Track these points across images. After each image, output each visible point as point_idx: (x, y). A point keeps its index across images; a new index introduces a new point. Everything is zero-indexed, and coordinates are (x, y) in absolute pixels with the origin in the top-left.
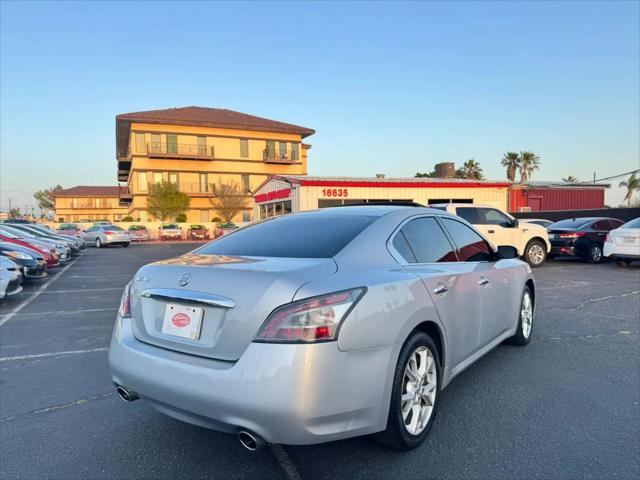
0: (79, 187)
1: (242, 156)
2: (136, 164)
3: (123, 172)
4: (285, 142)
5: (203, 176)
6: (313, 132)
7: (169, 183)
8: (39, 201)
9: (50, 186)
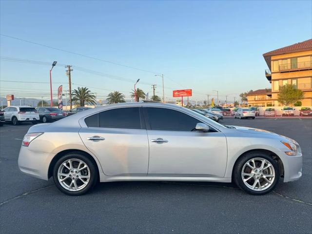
7: (291, 85)
8: (241, 98)
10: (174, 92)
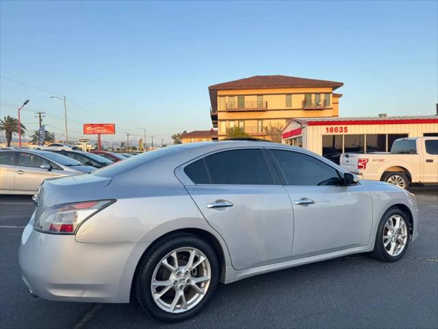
0: (195, 131)
1: (287, 106)
2: (220, 116)
3: (215, 121)
4: (320, 93)
5: (260, 121)
6: (342, 84)
7: (239, 128)
8: (174, 140)
9: (181, 132)
10: (86, 126)
